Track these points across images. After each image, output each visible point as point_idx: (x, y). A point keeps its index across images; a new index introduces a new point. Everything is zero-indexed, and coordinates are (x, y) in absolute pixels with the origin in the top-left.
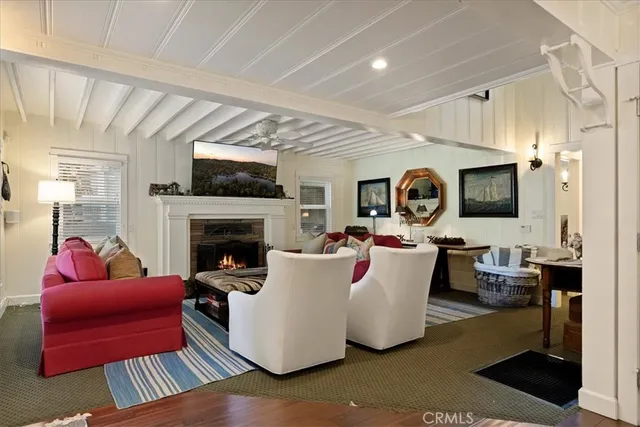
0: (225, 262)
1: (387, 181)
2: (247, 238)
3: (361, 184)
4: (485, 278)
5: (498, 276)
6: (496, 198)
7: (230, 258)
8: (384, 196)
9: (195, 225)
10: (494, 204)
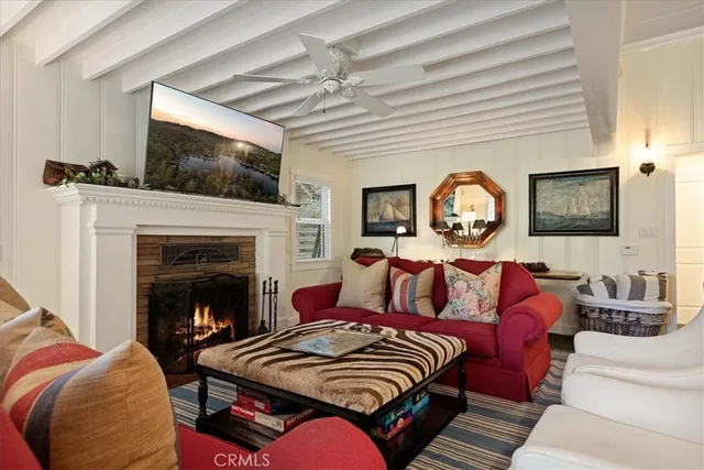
0: (197, 321)
1: (412, 188)
2: (231, 267)
3: (367, 192)
4: (604, 316)
5: (627, 313)
6: (587, 211)
7: (207, 310)
8: (407, 208)
9: (145, 245)
10: (584, 218)
